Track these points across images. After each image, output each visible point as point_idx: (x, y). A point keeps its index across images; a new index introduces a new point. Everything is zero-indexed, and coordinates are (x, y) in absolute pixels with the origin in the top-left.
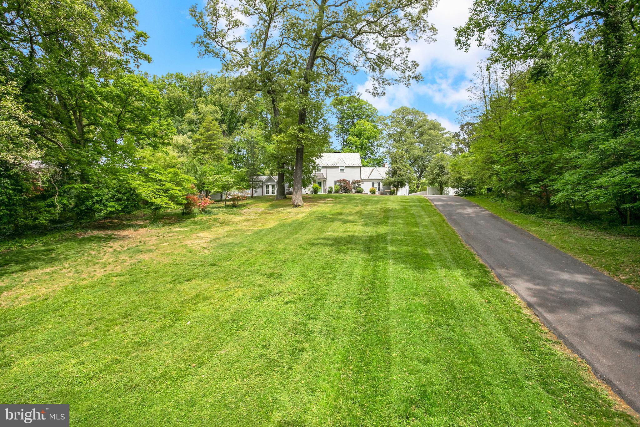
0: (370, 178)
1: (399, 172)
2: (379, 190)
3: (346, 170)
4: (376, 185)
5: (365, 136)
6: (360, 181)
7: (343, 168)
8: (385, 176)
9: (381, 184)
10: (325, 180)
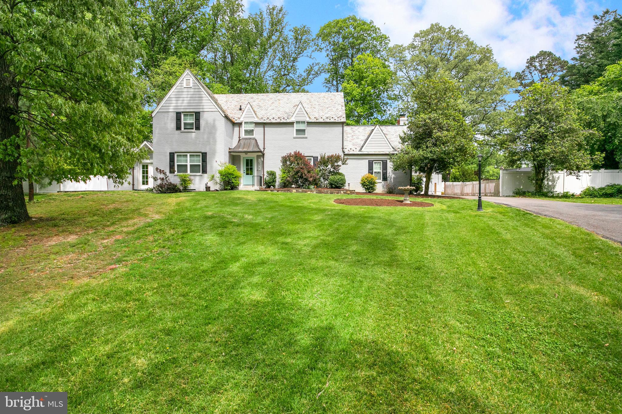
0: (365, 151)
1: (437, 133)
2: (385, 178)
3: (311, 131)
4: (377, 168)
5: (369, 79)
6: (338, 158)
7: (302, 127)
8: (397, 144)
9: (390, 165)
10: (261, 155)
